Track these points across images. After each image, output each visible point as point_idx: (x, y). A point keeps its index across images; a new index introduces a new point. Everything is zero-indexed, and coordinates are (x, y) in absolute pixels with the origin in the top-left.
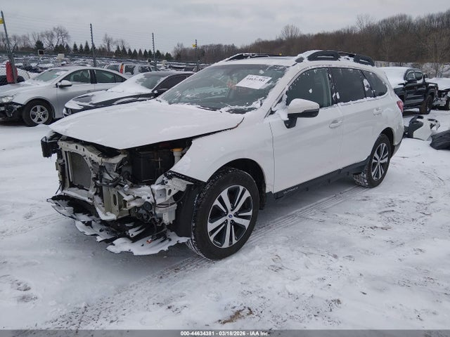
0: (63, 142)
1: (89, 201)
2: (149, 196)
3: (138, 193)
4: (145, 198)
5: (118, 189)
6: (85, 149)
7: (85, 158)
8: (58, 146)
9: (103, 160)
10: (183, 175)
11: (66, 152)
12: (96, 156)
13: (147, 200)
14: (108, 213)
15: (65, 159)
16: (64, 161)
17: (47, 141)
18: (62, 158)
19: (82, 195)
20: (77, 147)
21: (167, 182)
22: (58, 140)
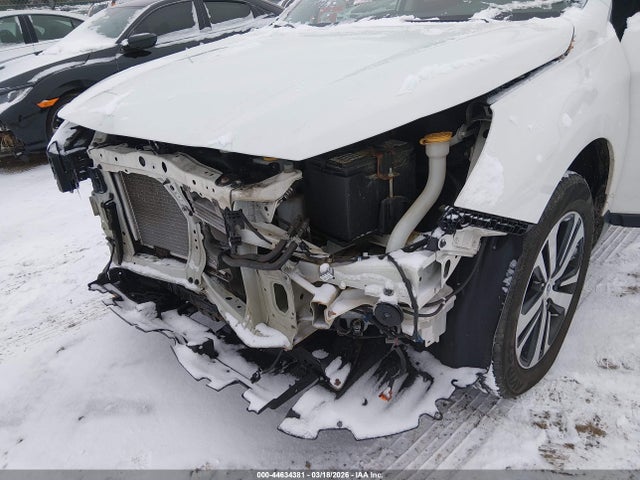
0: (102, 151)
1: (192, 287)
2: (389, 285)
3: (350, 277)
4: (375, 291)
5: (287, 269)
6: (168, 164)
7: (167, 187)
8: (91, 162)
9: (237, 194)
10: (486, 215)
11: (112, 174)
12: (212, 184)
13: (384, 298)
14: (261, 327)
15: (114, 192)
16: (112, 196)
17: (62, 152)
18: (105, 189)
19: (170, 275)
20: (142, 162)
21: (443, 244)
22: (87, 145)
